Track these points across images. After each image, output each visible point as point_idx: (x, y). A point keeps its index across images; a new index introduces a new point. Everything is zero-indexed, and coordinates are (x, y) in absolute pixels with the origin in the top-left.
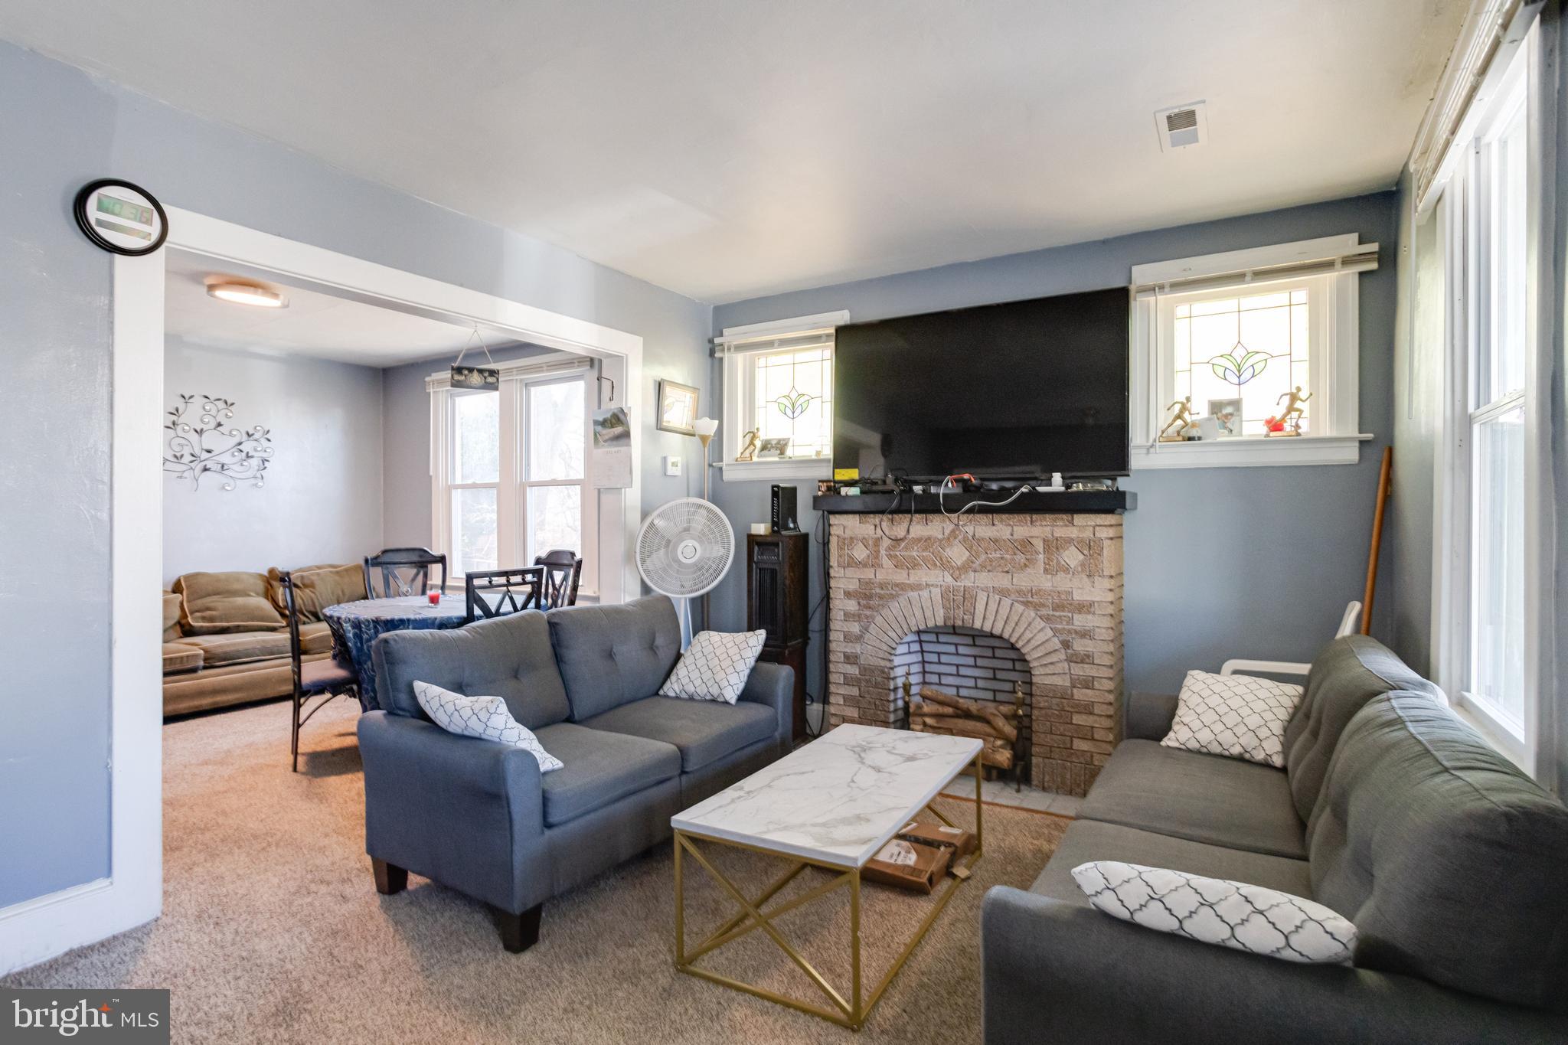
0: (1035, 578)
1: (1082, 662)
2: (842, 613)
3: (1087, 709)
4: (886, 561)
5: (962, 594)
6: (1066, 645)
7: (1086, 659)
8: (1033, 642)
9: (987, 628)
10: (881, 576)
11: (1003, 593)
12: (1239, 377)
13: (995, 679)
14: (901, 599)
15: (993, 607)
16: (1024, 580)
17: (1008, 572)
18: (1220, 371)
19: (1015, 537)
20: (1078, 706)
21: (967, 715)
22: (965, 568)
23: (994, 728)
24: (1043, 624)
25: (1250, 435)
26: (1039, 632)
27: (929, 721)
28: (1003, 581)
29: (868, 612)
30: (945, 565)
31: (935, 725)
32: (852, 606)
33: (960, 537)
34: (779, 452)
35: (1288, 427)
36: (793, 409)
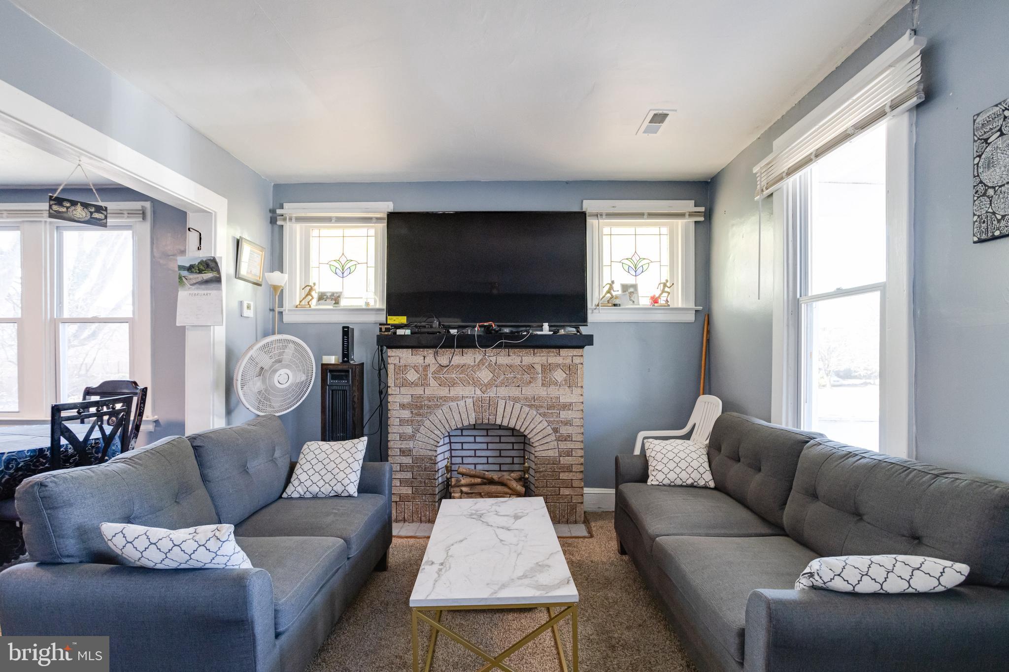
0: (536, 390)
1: (565, 440)
2: (398, 420)
3: (569, 469)
4: (432, 382)
5: (488, 402)
6: (556, 430)
7: (568, 438)
8: (535, 430)
9: (505, 423)
10: (428, 392)
11: (516, 400)
12: (636, 272)
13: (500, 456)
14: (444, 408)
15: (509, 409)
16: (529, 391)
17: (518, 386)
18: (626, 267)
19: (523, 363)
20: (563, 467)
21: (491, 482)
22: (489, 385)
23: (510, 488)
24: (541, 419)
25: (643, 305)
26: (539, 424)
27: (464, 489)
28: (515, 392)
29: (419, 419)
30: (476, 383)
31: (470, 492)
32: (406, 414)
33: (486, 364)
34: (334, 302)
35: (662, 301)
36: (343, 270)
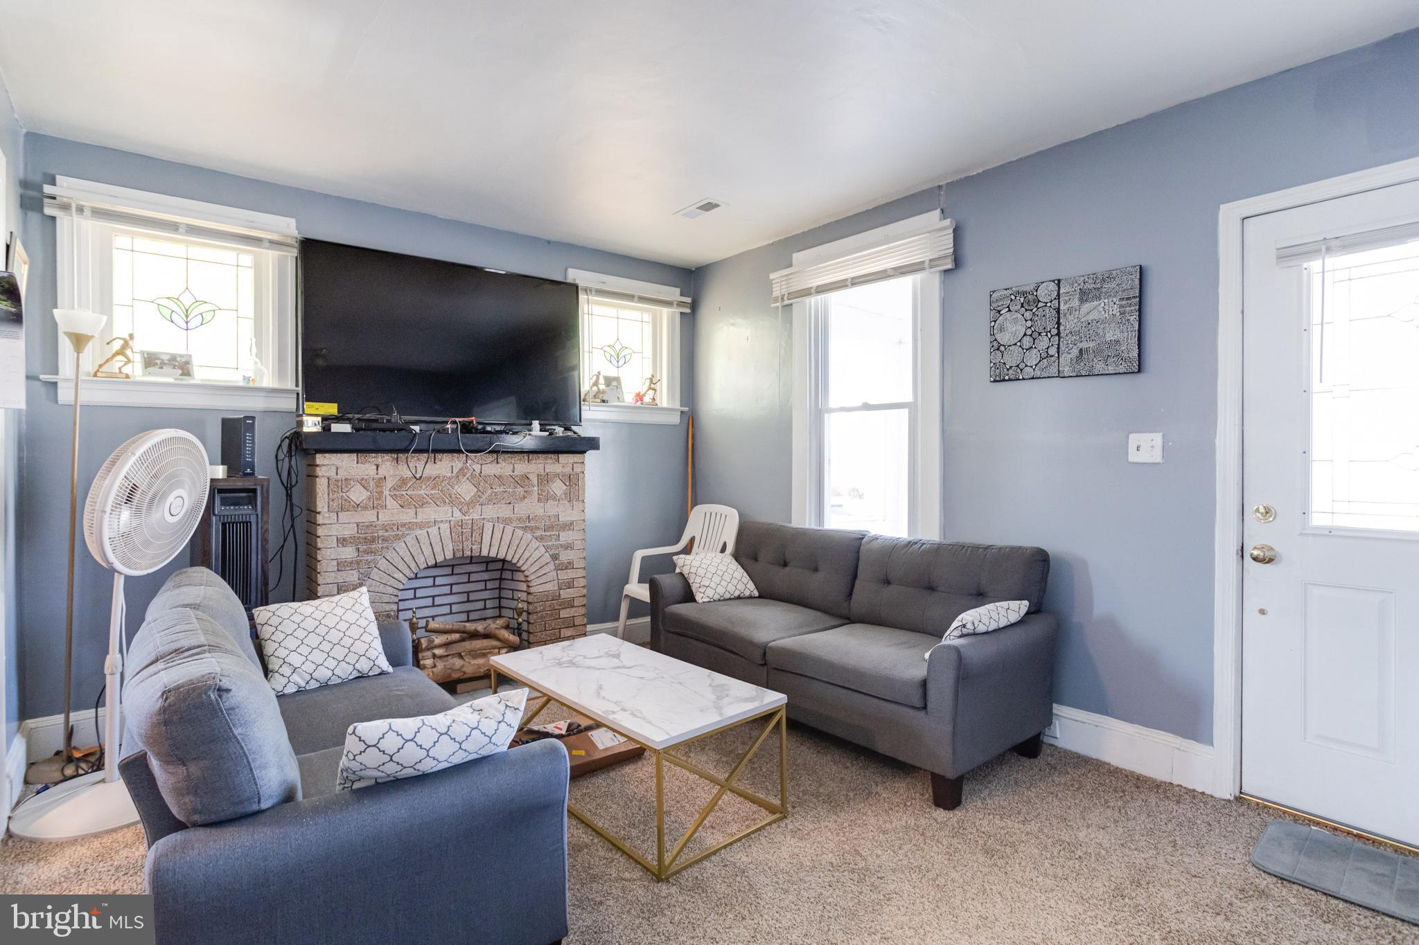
0: (531, 507)
1: (566, 568)
2: (335, 563)
3: (570, 604)
4: (390, 502)
5: (470, 527)
6: (555, 557)
7: (569, 566)
8: (531, 559)
9: (493, 554)
10: (384, 517)
11: (507, 521)
13: (468, 601)
14: (408, 539)
15: (497, 535)
16: (523, 509)
17: (510, 503)
18: (608, 356)
19: (516, 473)
20: (564, 602)
21: (474, 635)
22: (471, 504)
23: (498, 639)
24: (538, 544)
25: (628, 402)
26: (535, 550)
27: (438, 652)
28: (505, 512)
29: (370, 558)
30: (453, 501)
31: (445, 654)
32: (349, 553)
33: (468, 475)
34: (180, 372)
36: (187, 317)
